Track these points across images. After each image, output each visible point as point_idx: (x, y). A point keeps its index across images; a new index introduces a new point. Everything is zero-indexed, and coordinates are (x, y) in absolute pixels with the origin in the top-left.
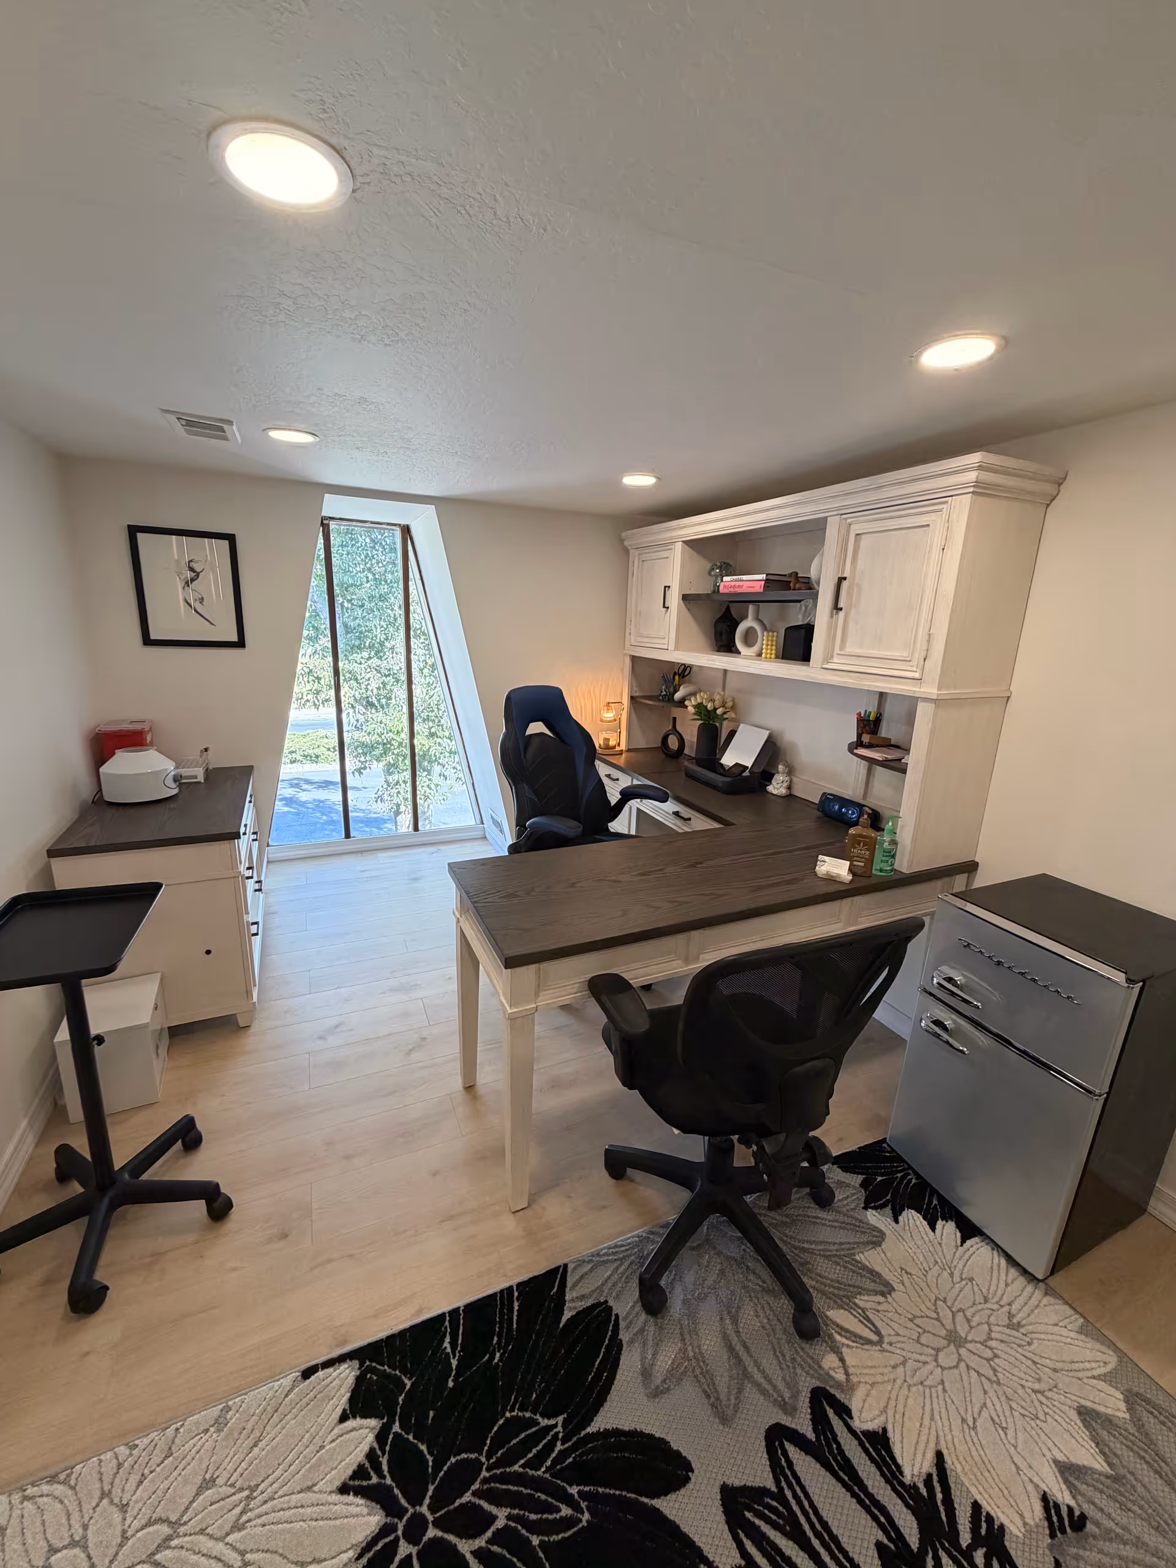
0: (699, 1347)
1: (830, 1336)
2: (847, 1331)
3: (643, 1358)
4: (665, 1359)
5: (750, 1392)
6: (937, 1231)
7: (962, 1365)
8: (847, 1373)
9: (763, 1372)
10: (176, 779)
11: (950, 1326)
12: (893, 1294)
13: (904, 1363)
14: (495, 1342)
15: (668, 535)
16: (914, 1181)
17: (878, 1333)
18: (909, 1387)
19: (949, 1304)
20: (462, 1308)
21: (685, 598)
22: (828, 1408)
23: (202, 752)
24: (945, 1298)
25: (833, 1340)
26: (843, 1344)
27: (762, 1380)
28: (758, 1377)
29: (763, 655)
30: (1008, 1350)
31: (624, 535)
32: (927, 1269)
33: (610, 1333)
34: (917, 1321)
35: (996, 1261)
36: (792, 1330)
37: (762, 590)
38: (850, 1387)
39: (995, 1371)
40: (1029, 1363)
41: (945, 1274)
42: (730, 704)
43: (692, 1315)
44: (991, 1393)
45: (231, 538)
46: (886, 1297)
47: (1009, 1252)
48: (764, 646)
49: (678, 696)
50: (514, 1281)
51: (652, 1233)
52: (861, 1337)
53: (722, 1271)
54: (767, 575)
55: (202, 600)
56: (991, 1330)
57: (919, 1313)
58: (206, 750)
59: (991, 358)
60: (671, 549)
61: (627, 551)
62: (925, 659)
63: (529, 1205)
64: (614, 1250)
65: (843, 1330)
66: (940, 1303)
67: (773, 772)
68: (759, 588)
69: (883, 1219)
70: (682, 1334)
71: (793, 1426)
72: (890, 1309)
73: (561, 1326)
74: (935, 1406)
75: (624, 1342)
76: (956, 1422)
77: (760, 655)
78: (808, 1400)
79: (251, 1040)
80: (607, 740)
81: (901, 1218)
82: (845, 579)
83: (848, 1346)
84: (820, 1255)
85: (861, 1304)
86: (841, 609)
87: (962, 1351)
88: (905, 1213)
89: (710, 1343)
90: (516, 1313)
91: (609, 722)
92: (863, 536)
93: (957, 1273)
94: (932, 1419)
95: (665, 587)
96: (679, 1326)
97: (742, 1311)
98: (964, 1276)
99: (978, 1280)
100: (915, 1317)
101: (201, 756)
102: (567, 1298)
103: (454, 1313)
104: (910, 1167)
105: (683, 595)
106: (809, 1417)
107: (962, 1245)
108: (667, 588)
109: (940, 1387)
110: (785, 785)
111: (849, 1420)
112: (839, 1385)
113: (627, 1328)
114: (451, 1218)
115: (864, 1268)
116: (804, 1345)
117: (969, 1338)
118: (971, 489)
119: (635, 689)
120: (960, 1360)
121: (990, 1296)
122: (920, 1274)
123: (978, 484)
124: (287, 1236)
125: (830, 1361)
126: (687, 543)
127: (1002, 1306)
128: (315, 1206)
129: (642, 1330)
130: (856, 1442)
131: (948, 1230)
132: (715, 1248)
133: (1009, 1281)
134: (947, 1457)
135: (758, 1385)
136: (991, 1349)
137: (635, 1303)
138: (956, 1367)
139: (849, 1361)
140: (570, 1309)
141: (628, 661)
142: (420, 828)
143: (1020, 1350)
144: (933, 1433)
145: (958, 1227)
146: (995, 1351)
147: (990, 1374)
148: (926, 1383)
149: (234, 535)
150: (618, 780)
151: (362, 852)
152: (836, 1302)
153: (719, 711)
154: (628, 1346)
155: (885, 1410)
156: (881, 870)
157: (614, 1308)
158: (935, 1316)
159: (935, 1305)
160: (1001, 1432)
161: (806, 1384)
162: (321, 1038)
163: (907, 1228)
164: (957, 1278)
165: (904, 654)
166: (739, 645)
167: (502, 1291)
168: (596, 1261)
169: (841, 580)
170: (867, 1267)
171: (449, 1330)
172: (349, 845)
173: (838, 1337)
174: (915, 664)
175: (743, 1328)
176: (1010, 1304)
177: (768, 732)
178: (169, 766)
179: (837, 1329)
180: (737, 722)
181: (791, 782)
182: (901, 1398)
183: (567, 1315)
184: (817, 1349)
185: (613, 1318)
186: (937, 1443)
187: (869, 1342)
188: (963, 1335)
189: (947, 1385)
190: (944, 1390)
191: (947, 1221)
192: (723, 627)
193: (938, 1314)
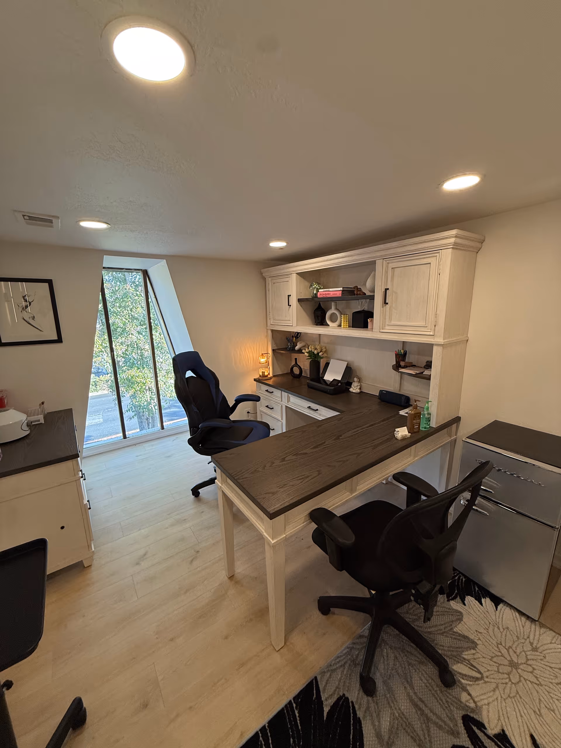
0: (400, 709)
1: (459, 681)
2: (466, 675)
3: (374, 726)
4: (385, 723)
5: (434, 730)
6: (483, 605)
7: (522, 679)
8: (475, 702)
9: (435, 714)
10: (28, 425)
11: (509, 658)
12: (478, 647)
13: (497, 687)
14: (292, 742)
15: (288, 270)
16: (464, 580)
17: (480, 672)
18: (505, 700)
19: (504, 645)
20: (267, 725)
21: (299, 300)
22: (473, 727)
23: (40, 405)
24: (501, 642)
25: (462, 684)
26: (466, 684)
27: (437, 720)
28: (434, 718)
29: (342, 326)
30: (537, 663)
31: (262, 270)
32: (487, 628)
33: (352, 715)
34: (495, 659)
35: (514, 614)
36: (440, 683)
37: (341, 296)
38: (477, 709)
39: (536, 677)
40: (549, 668)
41: (496, 629)
42: (324, 350)
43: (390, 690)
44: (540, 691)
45: (50, 282)
46: (476, 650)
47: (519, 608)
48: (342, 322)
49: (297, 348)
50: (291, 697)
51: (354, 643)
52: (473, 678)
53: (396, 657)
54: (343, 288)
55: (33, 318)
56: (527, 656)
57: (494, 655)
58: (43, 403)
59: (477, 185)
60: (290, 277)
61: (264, 279)
62: (435, 326)
63: (285, 643)
64: (338, 660)
65: (464, 676)
66: (499, 646)
67: (351, 381)
68: (339, 294)
69: (458, 605)
70: (389, 703)
71: (461, 744)
72: (480, 656)
73: (325, 719)
74: (520, 708)
75: (361, 719)
76: (533, 715)
77: (340, 326)
78: (462, 725)
79: (94, 574)
80: (263, 373)
81: (466, 602)
82: (388, 289)
83: (469, 685)
84: (438, 634)
85: (466, 657)
86: (387, 304)
87: (519, 671)
88: (466, 599)
89: (404, 705)
90: (298, 719)
91: (263, 363)
92: (395, 269)
93: (500, 626)
94: (521, 716)
95: (288, 296)
96: (386, 699)
97: (414, 679)
98: (504, 627)
99: (511, 628)
100: (492, 657)
101: (40, 408)
102: (323, 699)
103: (263, 729)
104: (460, 573)
105: (298, 299)
106: (466, 735)
107: (497, 610)
108: (289, 296)
109: (518, 696)
110: (359, 387)
111: (485, 731)
112: (473, 711)
113: (359, 708)
114: (243, 665)
115: (460, 635)
116: (448, 691)
117: (519, 662)
118: (452, 246)
119: (274, 345)
120: (520, 676)
121: (519, 635)
122: (486, 632)
123: (455, 244)
124: (147, 705)
125: (464, 697)
126: (299, 274)
127: (526, 640)
128: (160, 678)
129: (368, 708)
130: (493, 744)
131: (487, 602)
132: (387, 644)
133: (524, 624)
134: (536, 738)
135: (436, 724)
136: (530, 665)
137: (359, 690)
138: (520, 681)
139: (473, 694)
140: (326, 705)
141: (270, 332)
142: (165, 427)
143: (542, 662)
144: (524, 723)
145: (491, 600)
146: (533, 666)
147: (535, 680)
148: (511, 695)
149: (51, 280)
150: (273, 392)
151: (135, 445)
152: (455, 660)
153: (320, 354)
154: (364, 720)
155: (499, 719)
156: (425, 428)
157: (349, 698)
158: (500, 654)
159: (498, 647)
160: (552, 713)
161: (458, 715)
162: (138, 564)
163: (471, 607)
164: (502, 630)
165: (422, 323)
166: (328, 322)
167: (286, 706)
168: (330, 669)
169: (386, 289)
170: (461, 634)
171: (263, 743)
172: (126, 442)
173: (463, 681)
174: (430, 328)
175: (417, 689)
176: (528, 637)
177: (346, 363)
178: (22, 417)
179: (461, 676)
180: (329, 358)
181: (361, 385)
182: (504, 708)
183: (326, 710)
184: (455, 691)
185: (351, 704)
186: (529, 730)
187: (477, 679)
188: (516, 662)
189: (520, 693)
190: (521, 697)
191: (485, 598)
192: (319, 313)
193: (501, 653)
